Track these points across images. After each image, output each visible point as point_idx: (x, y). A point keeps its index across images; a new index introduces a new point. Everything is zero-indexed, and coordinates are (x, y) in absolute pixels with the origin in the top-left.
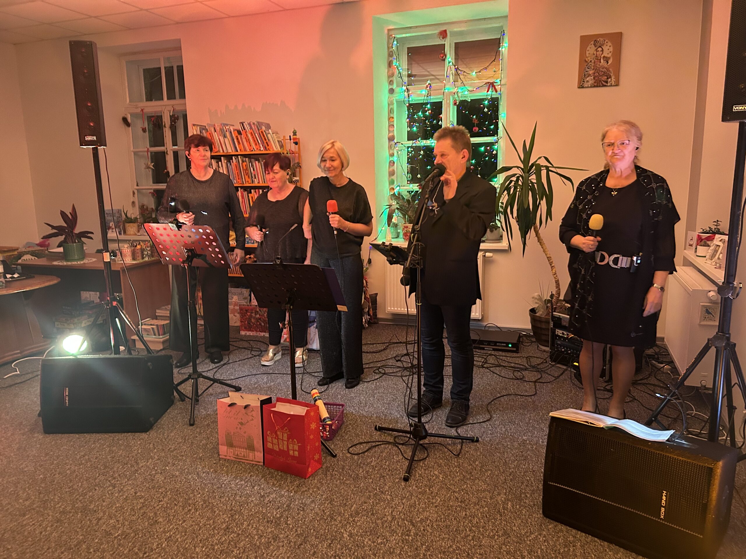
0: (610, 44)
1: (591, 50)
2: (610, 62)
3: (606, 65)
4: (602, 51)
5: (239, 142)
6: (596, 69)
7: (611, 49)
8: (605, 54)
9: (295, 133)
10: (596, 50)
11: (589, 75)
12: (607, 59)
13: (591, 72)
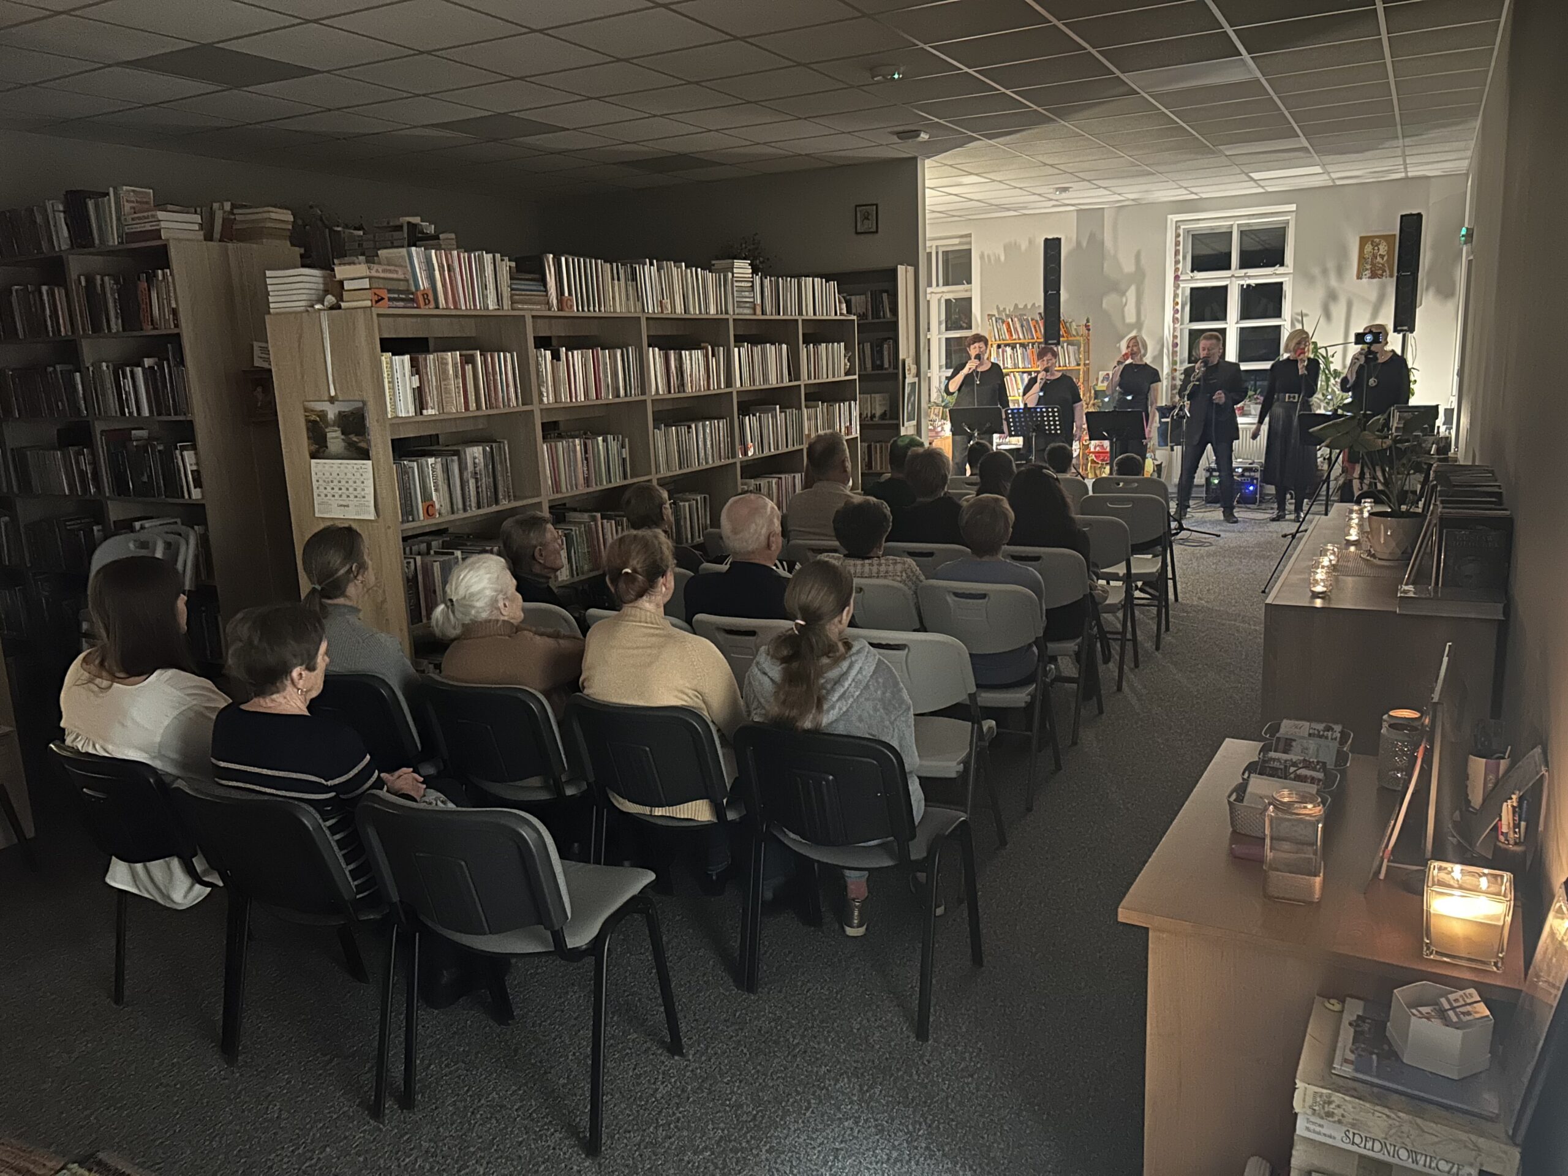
0: (1385, 244)
1: (1368, 248)
2: (1385, 258)
3: (1381, 262)
4: (1379, 249)
5: (1036, 331)
6: (1373, 264)
7: (1386, 248)
8: (1381, 252)
9: (1088, 321)
10: (1374, 249)
11: (1367, 270)
12: (1382, 256)
13: (1368, 267)
